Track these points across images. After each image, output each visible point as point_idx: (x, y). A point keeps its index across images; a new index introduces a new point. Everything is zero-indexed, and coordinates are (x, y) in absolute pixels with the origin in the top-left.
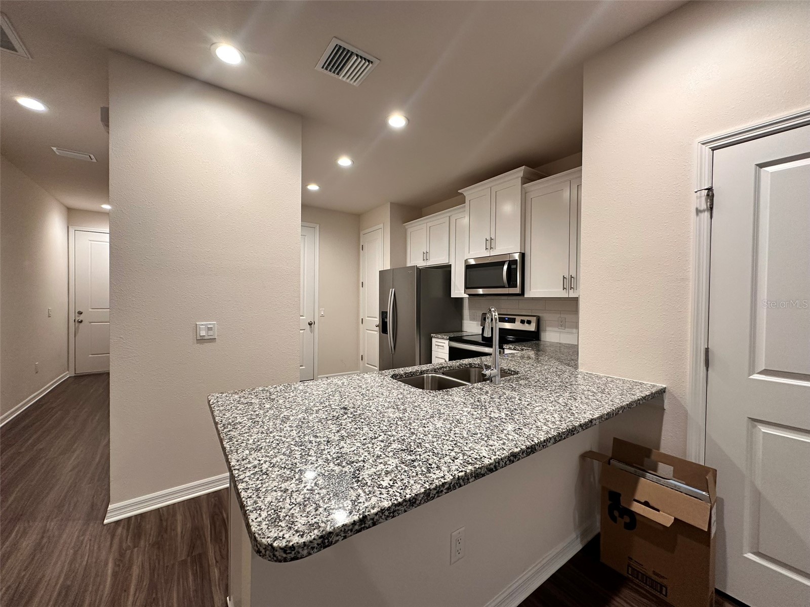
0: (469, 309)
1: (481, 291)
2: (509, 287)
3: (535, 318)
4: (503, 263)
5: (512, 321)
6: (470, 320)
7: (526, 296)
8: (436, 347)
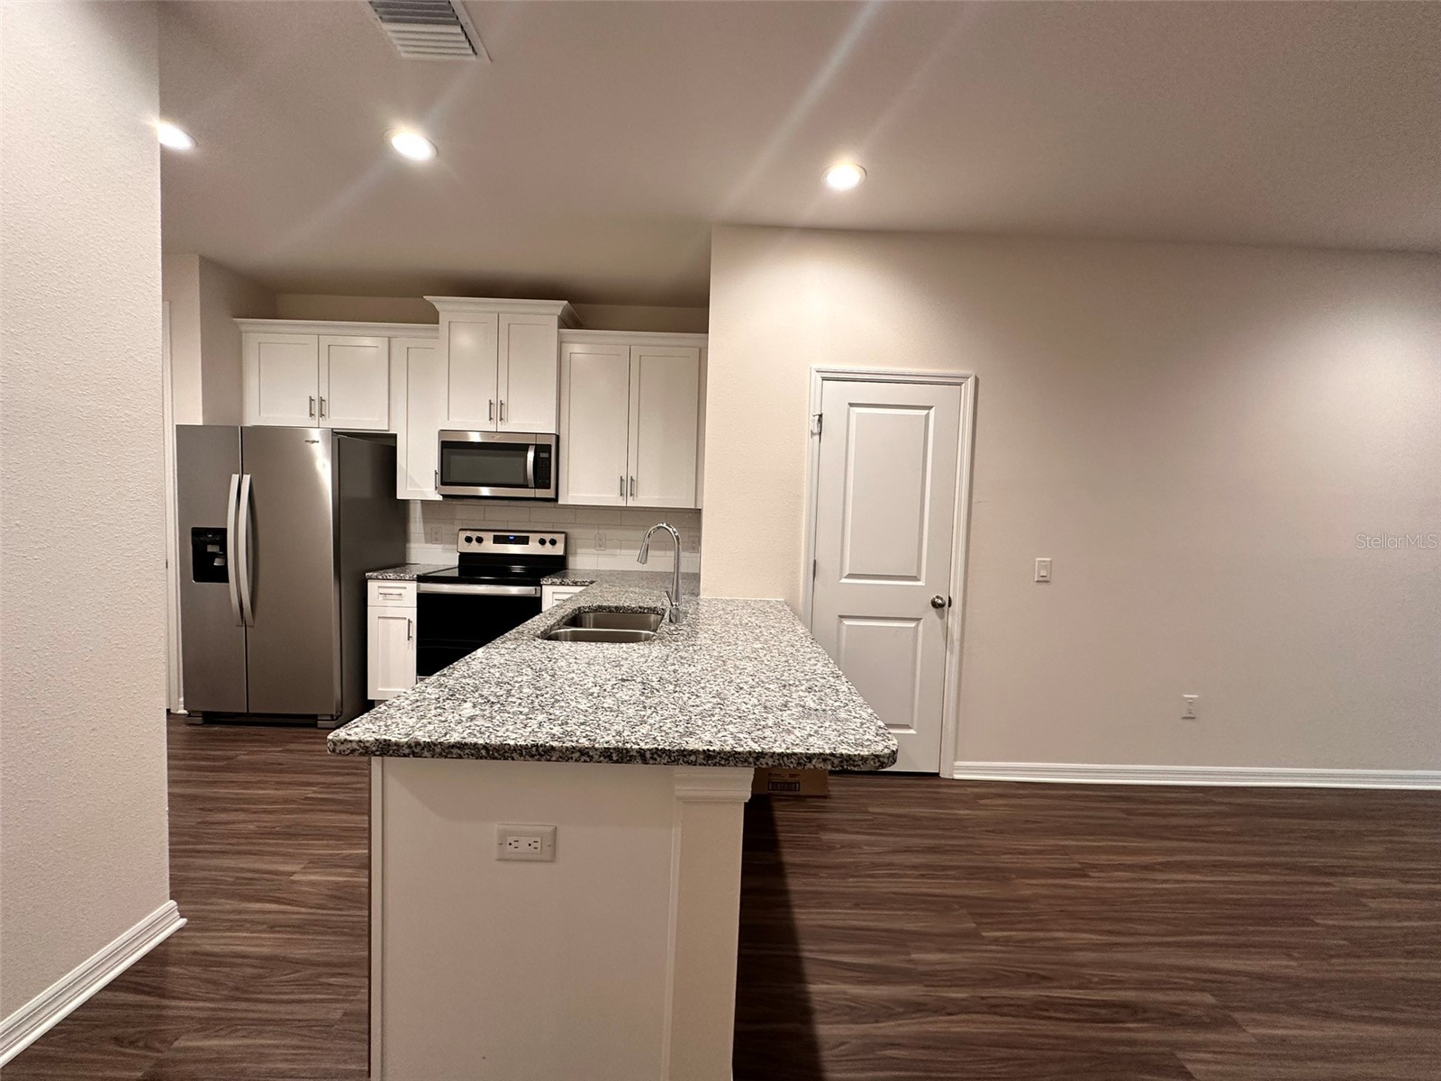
0: (424, 523)
1: (485, 491)
2: (535, 488)
3: (563, 535)
4: (525, 448)
5: (525, 541)
6: (427, 542)
7: (560, 502)
8: (381, 597)
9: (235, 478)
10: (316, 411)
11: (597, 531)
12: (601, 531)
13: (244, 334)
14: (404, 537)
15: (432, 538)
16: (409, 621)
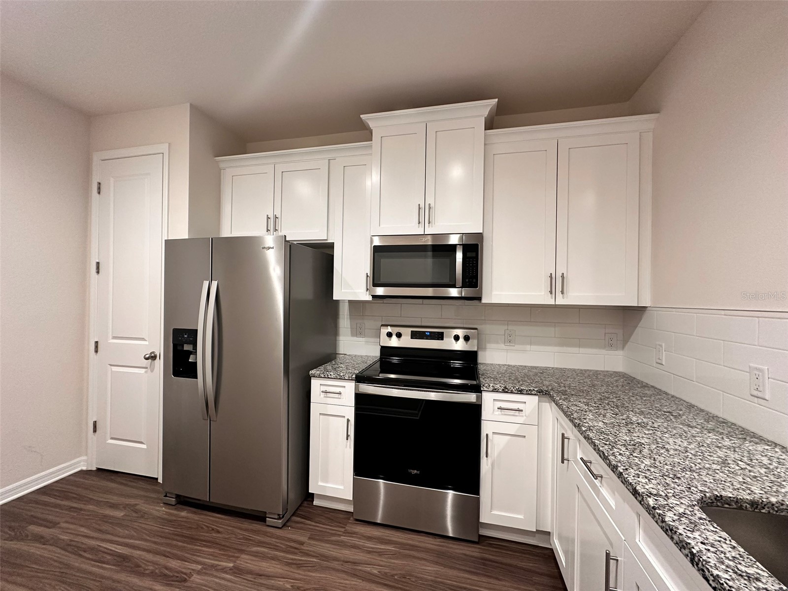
0: (351, 319)
2: (462, 287)
3: (476, 331)
4: (453, 248)
6: (352, 335)
7: (484, 301)
8: (323, 395)
9: (206, 284)
10: (271, 228)
11: (506, 327)
12: (510, 327)
13: (222, 171)
14: (335, 331)
15: (357, 332)
16: (348, 421)
